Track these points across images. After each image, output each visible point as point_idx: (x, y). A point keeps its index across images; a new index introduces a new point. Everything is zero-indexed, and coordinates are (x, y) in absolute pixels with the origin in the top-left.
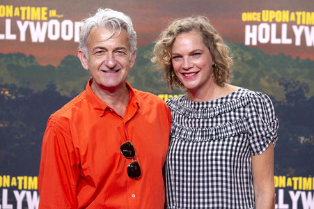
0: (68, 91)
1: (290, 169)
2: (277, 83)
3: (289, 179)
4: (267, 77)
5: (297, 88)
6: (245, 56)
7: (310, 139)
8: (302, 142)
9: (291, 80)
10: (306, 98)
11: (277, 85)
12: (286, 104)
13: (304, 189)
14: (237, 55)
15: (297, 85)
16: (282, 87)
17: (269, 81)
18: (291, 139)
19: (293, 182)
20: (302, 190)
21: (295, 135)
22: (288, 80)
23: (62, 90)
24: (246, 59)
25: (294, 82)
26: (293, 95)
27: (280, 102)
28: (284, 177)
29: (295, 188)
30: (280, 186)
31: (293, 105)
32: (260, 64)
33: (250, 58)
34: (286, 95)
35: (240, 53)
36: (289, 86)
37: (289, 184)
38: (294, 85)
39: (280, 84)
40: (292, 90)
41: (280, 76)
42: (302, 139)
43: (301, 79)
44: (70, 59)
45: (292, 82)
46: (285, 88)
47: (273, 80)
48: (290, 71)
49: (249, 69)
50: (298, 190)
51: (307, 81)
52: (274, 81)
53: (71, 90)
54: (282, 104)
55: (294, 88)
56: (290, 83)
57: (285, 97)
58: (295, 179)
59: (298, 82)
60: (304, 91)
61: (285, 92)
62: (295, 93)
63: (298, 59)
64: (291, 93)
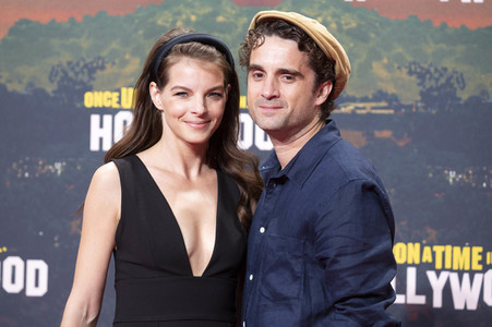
0: (20, 82)
1: (429, 230)
2: (405, 71)
3: (427, 250)
4: (385, 61)
5: (443, 81)
6: (343, 22)
7: (468, 175)
8: (451, 180)
9: (431, 65)
10: (459, 99)
11: (404, 74)
12: (422, 110)
13: (455, 267)
14: (329, 19)
15: (441, 75)
16: (414, 78)
17: (388, 67)
18: (431, 175)
19: (434, 254)
20: (451, 270)
21: (438, 168)
22: (426, 66)
23: (10, 81)
24: (345, 28)
25: (436, 70)
26: (435, 93)
27: (410, 107)
28: (418, 245)
29: (438, 265)
30: (410, 262)
31: (434, 112)
32: (372, 35)
33: (354, 25)
34: (422, 94)
35: (334, 15)
36: (428, 76)
37: (427, 257)
38: (436, 75)
39: (410, 73)
40: (433, 83)
41: (409, 58)
42: (452, 174)
43: (449, 64)
44: (24, 26)
45: (432, 70)
46: (419, 81)
47: (396, 65)
48: (430, 49)
49: (352, 45)
50: (444, 269)
51: (461, 68)
52: (399, 68)
53: (25, 81)
54: (414, 110)
55: (437, 80)
56: (428, 72)
57: (419, 98)
58: (439, 249)
59: (445, 69)
60: (456, 85)
61: (420, 88)
62: (438, 89)
63: (444, 26)
64: (431, 89)
